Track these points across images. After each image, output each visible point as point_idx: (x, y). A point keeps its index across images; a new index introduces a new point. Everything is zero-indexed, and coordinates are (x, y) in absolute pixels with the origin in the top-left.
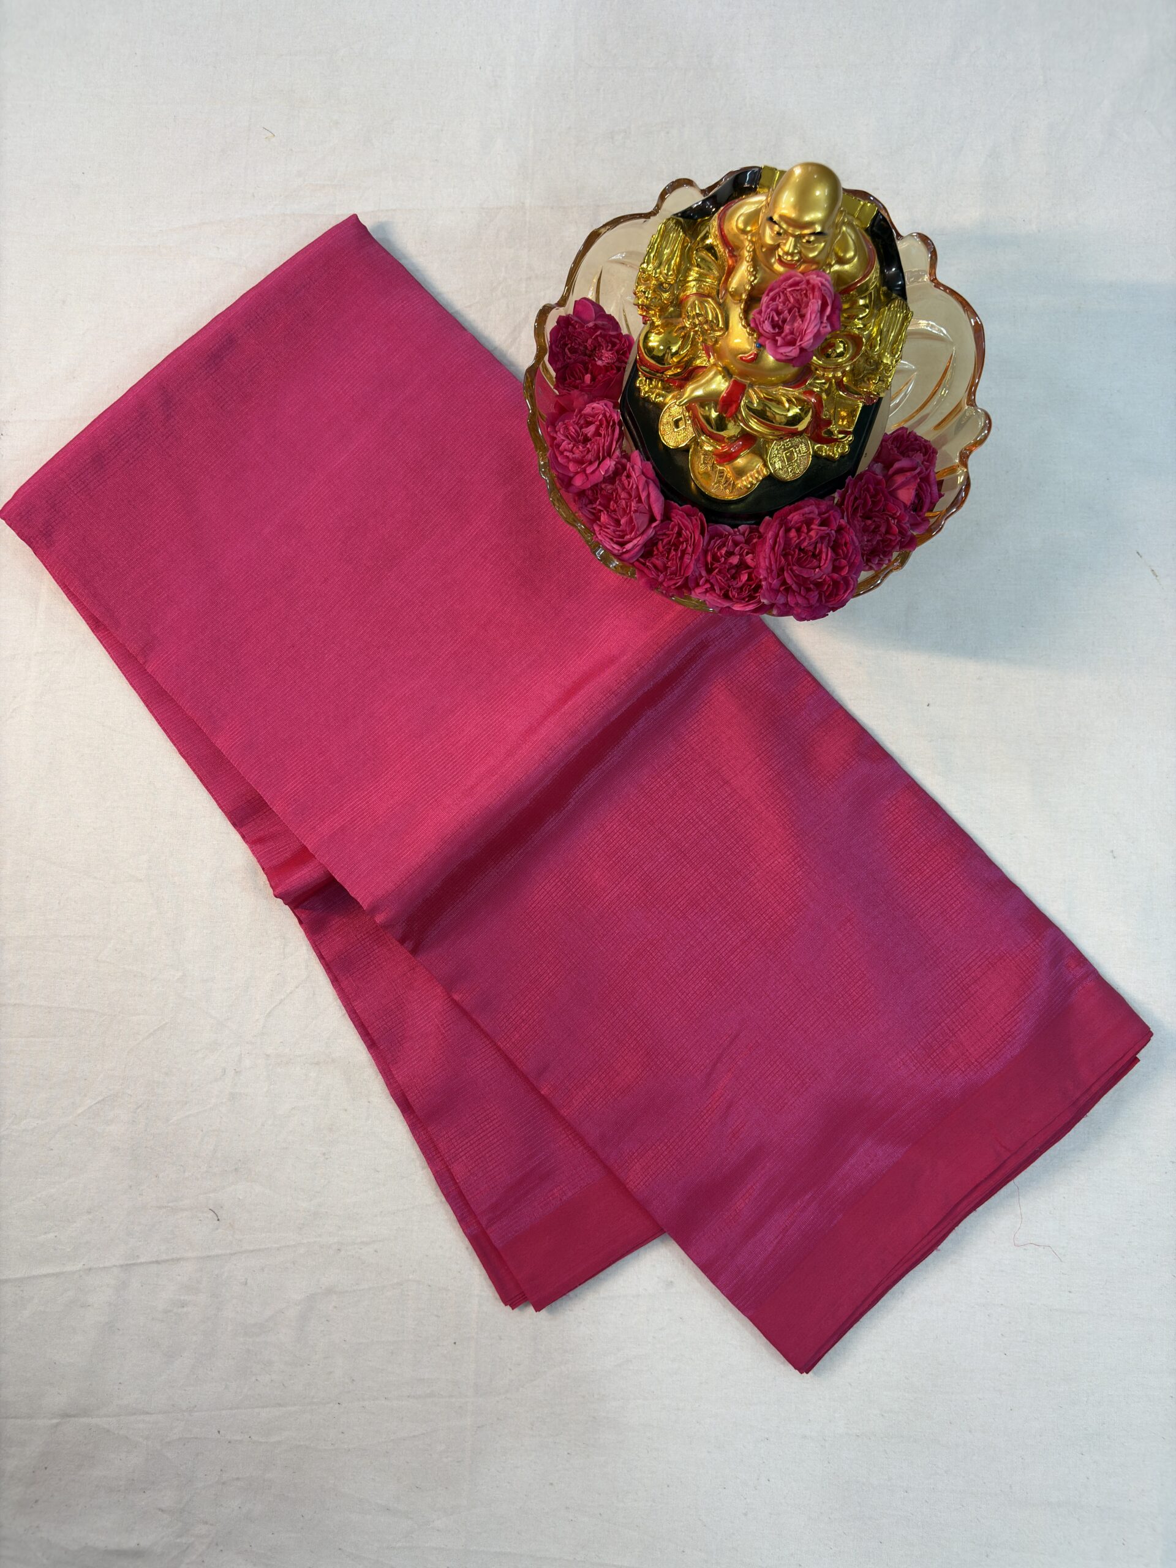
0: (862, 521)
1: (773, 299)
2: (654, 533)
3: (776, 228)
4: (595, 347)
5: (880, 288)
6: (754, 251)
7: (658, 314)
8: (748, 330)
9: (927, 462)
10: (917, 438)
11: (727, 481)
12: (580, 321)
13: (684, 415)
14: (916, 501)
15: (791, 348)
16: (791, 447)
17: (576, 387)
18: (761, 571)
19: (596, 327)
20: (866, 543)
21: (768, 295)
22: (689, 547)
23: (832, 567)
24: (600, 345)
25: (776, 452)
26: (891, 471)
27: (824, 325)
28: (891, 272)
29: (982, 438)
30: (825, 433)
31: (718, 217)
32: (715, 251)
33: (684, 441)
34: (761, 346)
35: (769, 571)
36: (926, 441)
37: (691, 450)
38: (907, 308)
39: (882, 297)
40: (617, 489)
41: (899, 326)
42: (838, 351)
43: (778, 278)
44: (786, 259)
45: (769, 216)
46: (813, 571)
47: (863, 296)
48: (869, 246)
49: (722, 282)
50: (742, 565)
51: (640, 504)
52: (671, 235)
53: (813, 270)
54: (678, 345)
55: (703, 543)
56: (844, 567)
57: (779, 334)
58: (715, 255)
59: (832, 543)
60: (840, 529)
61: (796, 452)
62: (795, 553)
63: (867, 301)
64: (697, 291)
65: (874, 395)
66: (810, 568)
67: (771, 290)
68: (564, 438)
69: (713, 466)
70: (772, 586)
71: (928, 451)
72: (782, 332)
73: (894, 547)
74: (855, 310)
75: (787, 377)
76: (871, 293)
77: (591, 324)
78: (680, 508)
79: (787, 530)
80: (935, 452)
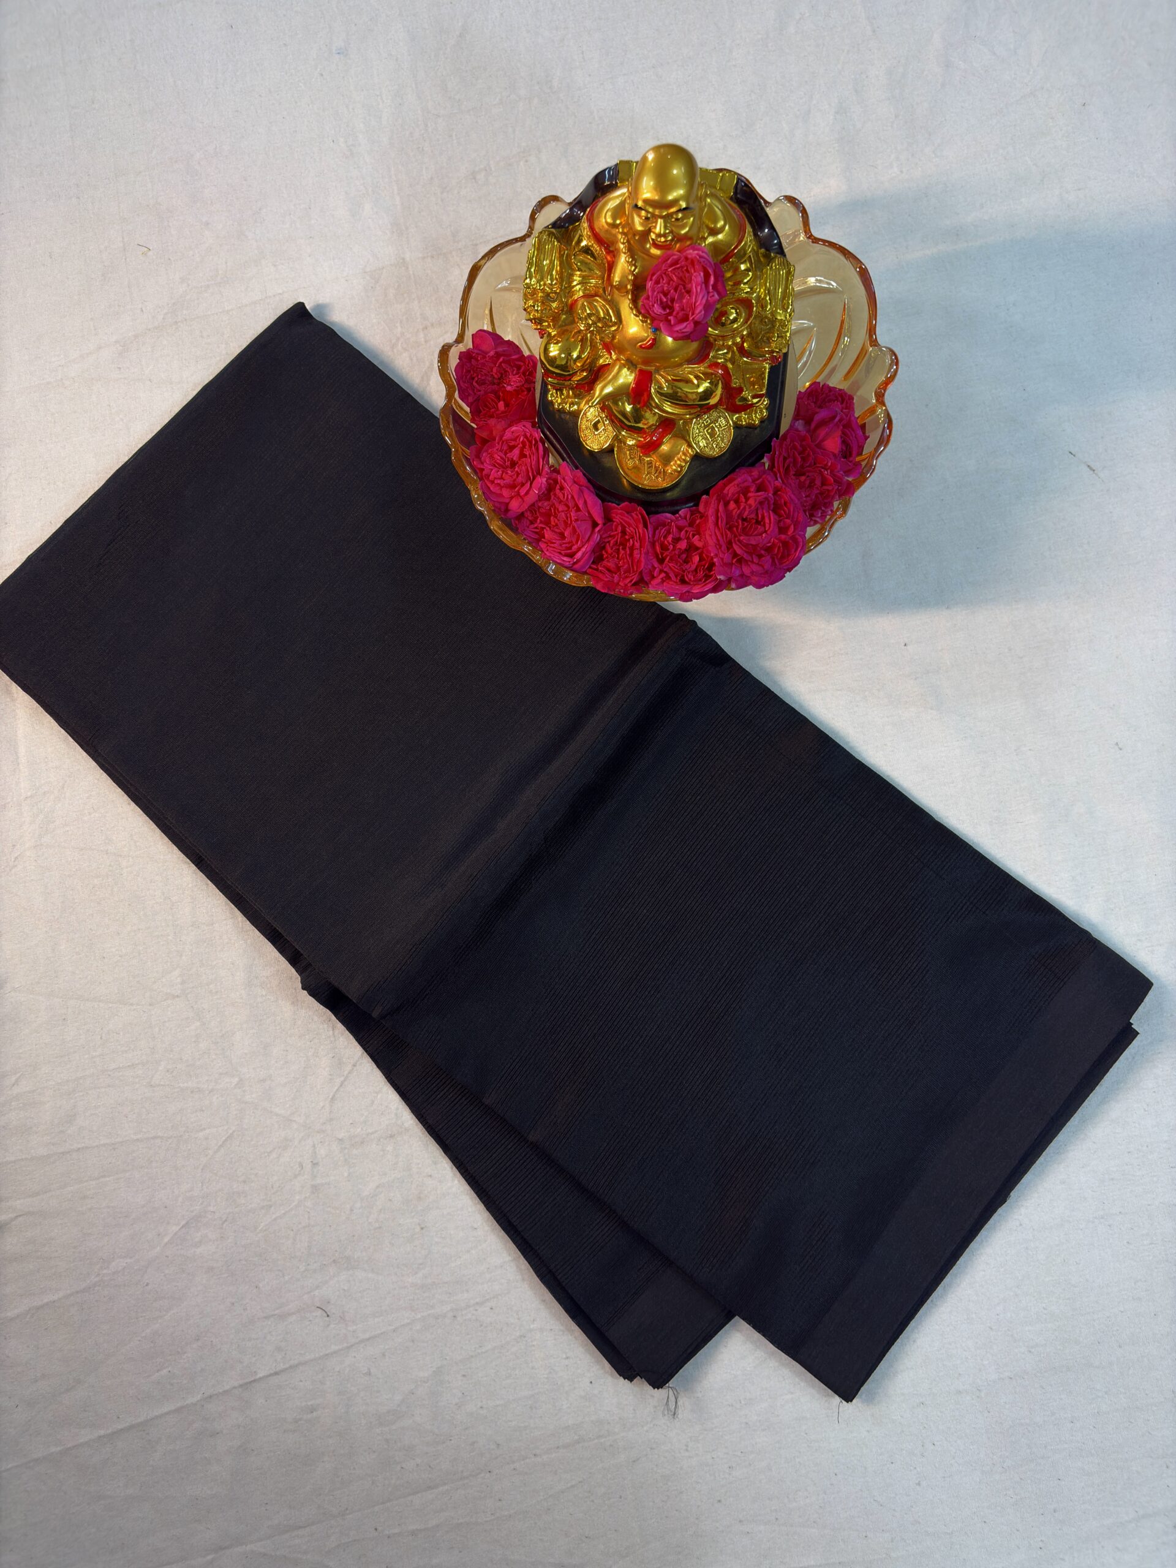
0: (797, 479)
1: (657, 282)
2: (599, 537)
3: (643, 213)
4: (502, 374)
5: (758, 251)
6: (628, 241)
7: (551, 324)
8: (641, 318)
9: (846, 409)
10: (831, 389)
11: (657, 471)
12: (480, 352)
13: (601, 417)
14: (845, 449)
15: (685, 324)
16: (710, 424)
17: (492, 416)
18: (710, 548)
19: (498, 355)
20: (805, 499)
21: (651, 280)
22: (636, 543)
23: (777, 530)
24: (506, 372)
25: (697, 431)
26: (813, 425)
27: (711, 294)
28: (764, 234)
29: (893, 374)
30: (740, 401)
31: (587, 218)
32: (592, 251)
33: (606, 442)
34: (656, 329)
35: (718, 547)
36: (840, 390)
37: (616, 449)
38: (788, 264)
39: (762, 259)
40: (554, 504)
41: (784, 282)
42: (731, 318)
43: (655, 262)
44: (660, 242)
45: (634, 204)
46: (760, 537)
47: (742, 261)
48: (736, 212)
49: (605, 279)
50: (691, 548)
51: (579, 513)
52: (547, 247)
53: (688, 246)
54: (578, 350)
55: (648, 534)
56: (790, 526)
57: (670, 314)
58: (593, 255)
59: (772, 506)
60: (776, 491)
61: (716, 426)
62: (738, 523)
63: (748, 265)
64: (583, 293)
65: (777, 352)
66: (754, 536)
67: (653, 275)
68: (492, 468)
69: (640, 459)
70: (725, 560)
71: (844, 399)
72: (673, 311)
73: (833, 498)
74: (740, 276)
75: (689, 355)
76: (750, 256)
77: (492, 353)
78: (619, 507)
79: (726, 504)
80: (851, 398)
